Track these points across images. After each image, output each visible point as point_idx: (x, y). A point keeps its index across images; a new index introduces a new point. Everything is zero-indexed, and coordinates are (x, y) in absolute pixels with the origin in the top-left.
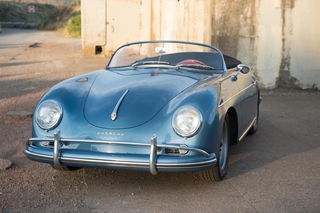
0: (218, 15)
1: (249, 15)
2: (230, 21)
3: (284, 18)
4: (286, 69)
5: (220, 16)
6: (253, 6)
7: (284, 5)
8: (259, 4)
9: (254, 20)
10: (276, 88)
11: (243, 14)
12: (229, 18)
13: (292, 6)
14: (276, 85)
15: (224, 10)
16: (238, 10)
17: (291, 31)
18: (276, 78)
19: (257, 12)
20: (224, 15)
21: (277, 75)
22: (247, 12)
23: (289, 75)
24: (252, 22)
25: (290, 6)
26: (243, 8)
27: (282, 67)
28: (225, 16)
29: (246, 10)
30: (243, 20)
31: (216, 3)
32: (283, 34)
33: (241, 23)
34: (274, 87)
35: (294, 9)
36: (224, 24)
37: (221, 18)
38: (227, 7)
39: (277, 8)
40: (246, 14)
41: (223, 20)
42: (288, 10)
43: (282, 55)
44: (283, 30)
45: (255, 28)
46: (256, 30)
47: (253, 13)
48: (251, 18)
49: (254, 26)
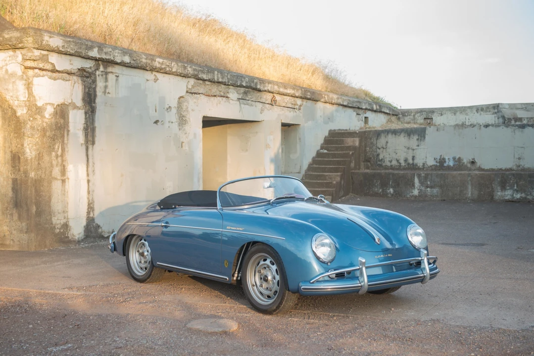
0: (31, 153)
1: (59, 153)
2: (44, 160)
3: (87, 155)
4: (91, 215)
5: (34, 153)
6: (63, 141)
7: (87, 141)
8: (68, 140)
9: (64, 159)
10: (84, 238)
11: (54, 152)
12: (43, 156)
13: (93, 143)
14: (84, 235)
15: (37, 147)
16: (50, 146)
17: (93, 171)
18: (84, 226)
19: (66, 149)
20: (38, 152)
21: (84, 223)
22: (58, 149)
23: (94, 223)
24: (63, 161)
25: (91, 143)
26: (54, 145)
27: (88, 213)
28: (39, 154)
29: (57, 147)
30: (55, 158)
31: (26, 138)
32: (88, 175)
33: (53, 162)
34: (83, 238)
35: (95, 146)
36: (39, 164)
37: (36, 157)
38: (40, 143)
39: (82, 144)
40: (58, 151)
41: (37, 158)
42: (90, 147)
43: (88, 198)
44: (87, 171)
45: (65, 168)
46: (66, 170)
47: (63, 150)
48: (62, 156)
49: (64, 166)
